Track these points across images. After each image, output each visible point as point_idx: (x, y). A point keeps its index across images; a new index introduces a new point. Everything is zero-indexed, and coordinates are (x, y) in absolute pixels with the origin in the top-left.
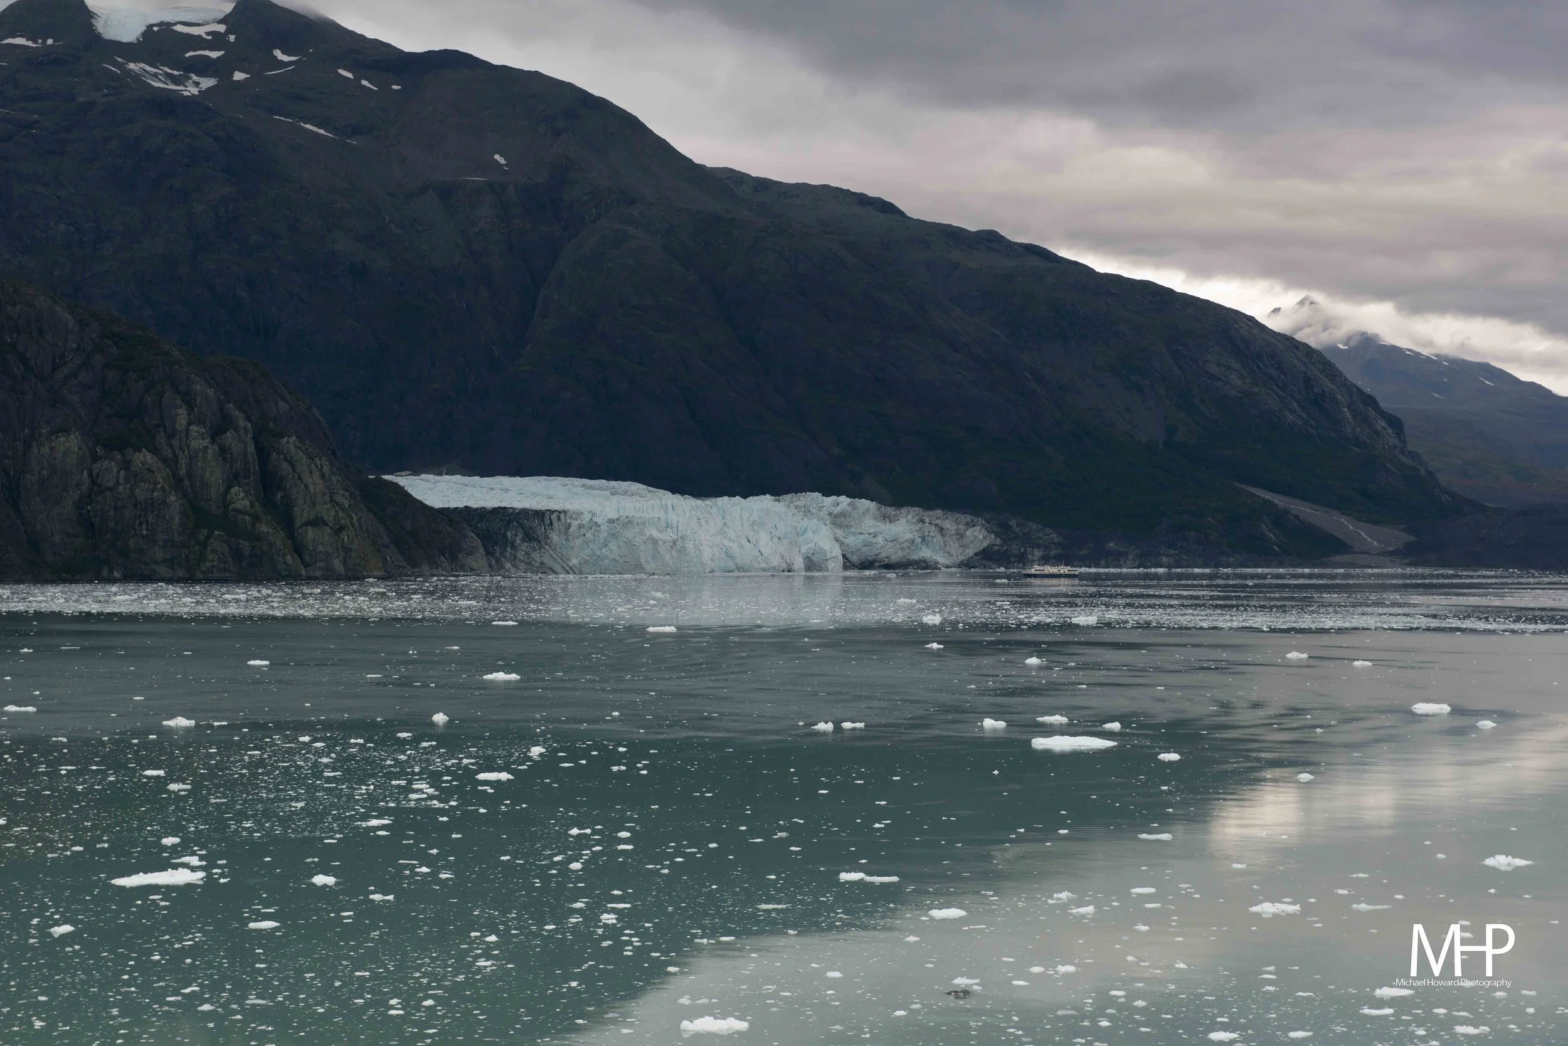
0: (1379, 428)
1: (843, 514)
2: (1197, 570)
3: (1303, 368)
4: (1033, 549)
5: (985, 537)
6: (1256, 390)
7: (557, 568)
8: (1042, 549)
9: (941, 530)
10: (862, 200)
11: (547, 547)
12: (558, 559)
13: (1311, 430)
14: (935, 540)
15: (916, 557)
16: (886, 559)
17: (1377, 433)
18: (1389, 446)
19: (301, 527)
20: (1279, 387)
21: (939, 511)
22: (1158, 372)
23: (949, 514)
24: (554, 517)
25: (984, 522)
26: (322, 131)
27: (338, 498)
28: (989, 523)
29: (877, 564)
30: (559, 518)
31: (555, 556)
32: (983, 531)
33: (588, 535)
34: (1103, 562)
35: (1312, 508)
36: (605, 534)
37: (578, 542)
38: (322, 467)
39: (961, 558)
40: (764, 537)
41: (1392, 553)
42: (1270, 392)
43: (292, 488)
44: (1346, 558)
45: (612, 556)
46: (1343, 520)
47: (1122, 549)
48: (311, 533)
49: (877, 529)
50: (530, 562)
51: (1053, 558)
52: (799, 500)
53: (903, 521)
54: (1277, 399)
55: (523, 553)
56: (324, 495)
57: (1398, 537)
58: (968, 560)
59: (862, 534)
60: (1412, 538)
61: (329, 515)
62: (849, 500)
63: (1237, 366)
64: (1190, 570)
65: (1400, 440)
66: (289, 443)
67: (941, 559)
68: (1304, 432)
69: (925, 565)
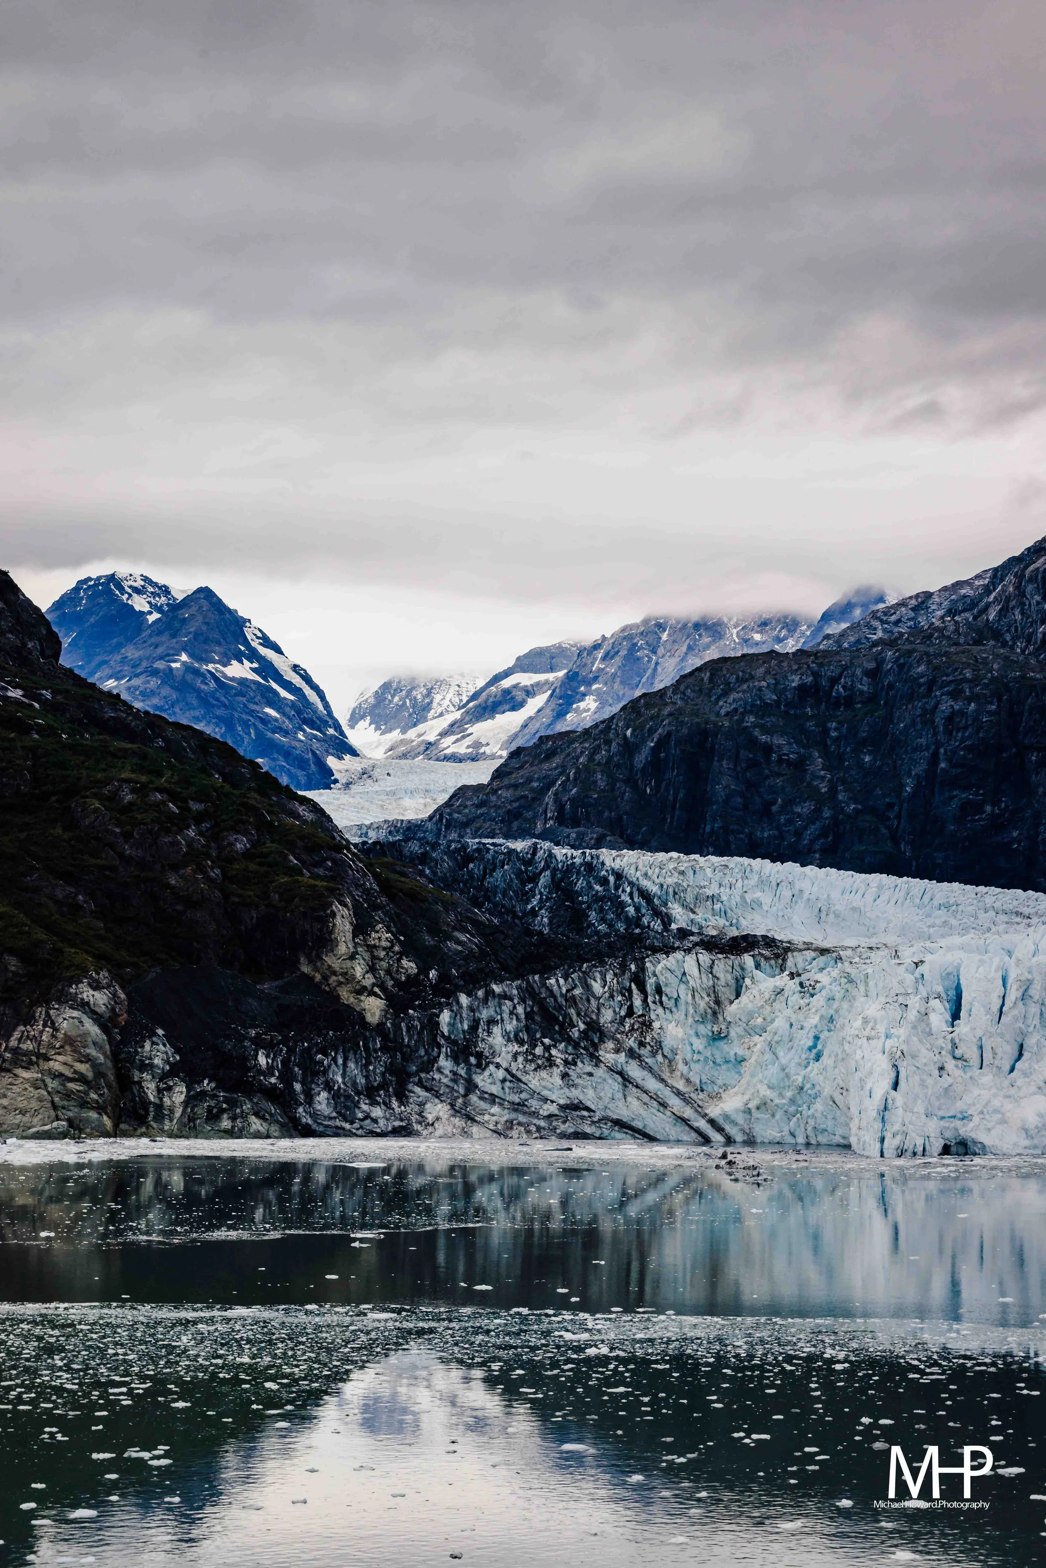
50: (522, 1104)
55: (501, 1074)
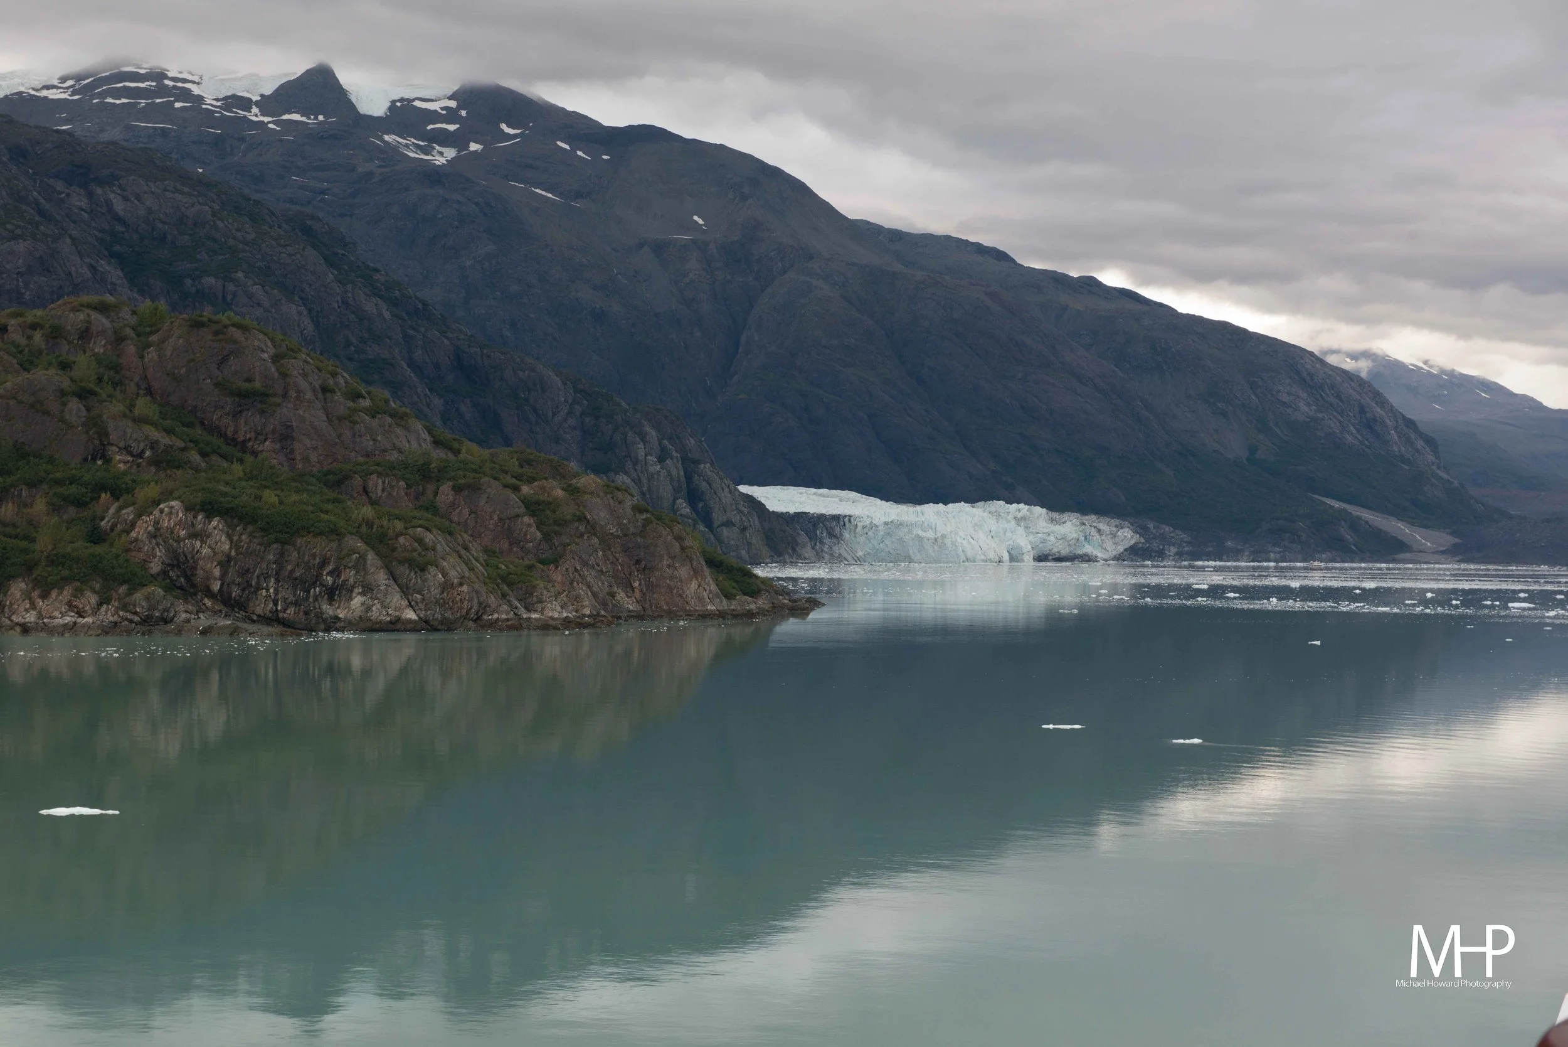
0: (1419, 447)
1: (1024, 519)
2: (1299, 564)
3: (1359, 398)
4: (1170, 546)
5: (1132, 537)
6: (1320, 415)
7: (849, 558)
8: (1177, 546)
9: (1099, 531)
10: (979, 248)
11: (842, 542)
12: (849, 551)
13: (1366, 449)
14: (1095, 538)
15: (1080, 552)
16: (1057, 554)
17: (1418, 451)
18: (1428, 462)
19: (718, 527)
20: (1337, 412)
21: (1093, 516)
22: (1239, 400)
23: (1101, 519)
24: (846, 519)
25: (1129, 525)
26: (550, 195)
27: (741, 507)
28: (1133, 525)
29: (1050, 558)
30: (850, 521)
31: (847, 549)
32: (1130, 531)
33: (870, 533)
34: (1225, 557)
35: (1374, 515)
36: (882, 533)
37: (862, 539)
38: (729, 485)
39: (1114, 553)
40: (981, 535)
41: (1443, 552)
42: (1331, 417)
43: (710, 500)
44: (1407, 556)
45: (887, 550)
46: (1399, 525)
47: (1239, 547)
48: (725, 532)
49: (1050, 530)
51: (1186, 554)
52: (989, 506)
53: (1069, 524)
54: (1337, 423)
55: (827, 547)
56: (731, 505)
57: (1446, 539)
58: (1120, 555)
59: (1038, 533)
60: (1457, 540)
61: (736, 519)
62: (1027, 507)
63: (1305, 395)
64: (1292, 564)
65: (1436, 458)
66: (706, 467)
67: (1100, 555)
68: (1361, 451)
69: (1087, 559)
